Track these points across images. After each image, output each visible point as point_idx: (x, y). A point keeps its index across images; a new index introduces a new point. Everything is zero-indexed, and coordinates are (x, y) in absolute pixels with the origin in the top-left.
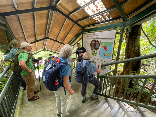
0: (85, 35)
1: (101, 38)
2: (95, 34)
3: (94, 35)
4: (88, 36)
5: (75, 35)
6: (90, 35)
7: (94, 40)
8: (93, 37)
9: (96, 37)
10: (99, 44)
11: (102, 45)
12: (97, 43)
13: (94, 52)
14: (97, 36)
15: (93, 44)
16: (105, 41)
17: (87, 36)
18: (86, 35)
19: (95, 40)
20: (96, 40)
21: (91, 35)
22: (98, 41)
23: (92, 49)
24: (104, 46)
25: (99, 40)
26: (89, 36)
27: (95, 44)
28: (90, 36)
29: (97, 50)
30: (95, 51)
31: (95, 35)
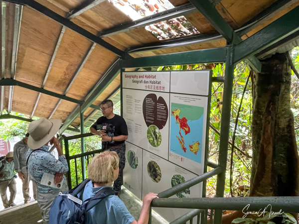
0: (126, 77)
1: (170, 93)
2: (155, 77)
3: (152, 80)
4: (135, 79)
5: (101, 72)
6: (140, 79)
7: (152, 96)
8: (147, 84)
9: (157, 87)
10: (166, 109)
11: (175, 115)
12: (160, 106)
13: (155, 133)
14: (159, 83)
15: (150, 109)
16: (182, 102)
17: (134, 82)
18: (130, 77)
19: (155, 95)
20: (158, 95)
21: (143, 80)
22: (161, 100)
23: (148, 124)
24: (181, 118)
25: (166, 97)
26: (137, 82)
27: (155, 107)
28: (141, 82)
29: (160, 128)
30: (157, 130)
31: (155, 80)
